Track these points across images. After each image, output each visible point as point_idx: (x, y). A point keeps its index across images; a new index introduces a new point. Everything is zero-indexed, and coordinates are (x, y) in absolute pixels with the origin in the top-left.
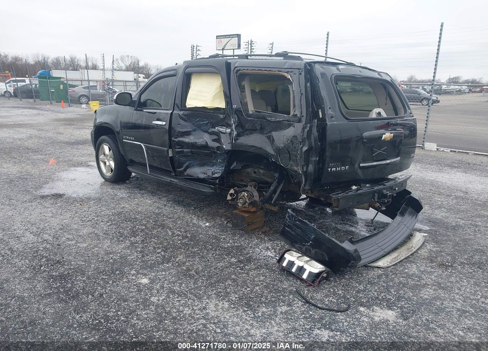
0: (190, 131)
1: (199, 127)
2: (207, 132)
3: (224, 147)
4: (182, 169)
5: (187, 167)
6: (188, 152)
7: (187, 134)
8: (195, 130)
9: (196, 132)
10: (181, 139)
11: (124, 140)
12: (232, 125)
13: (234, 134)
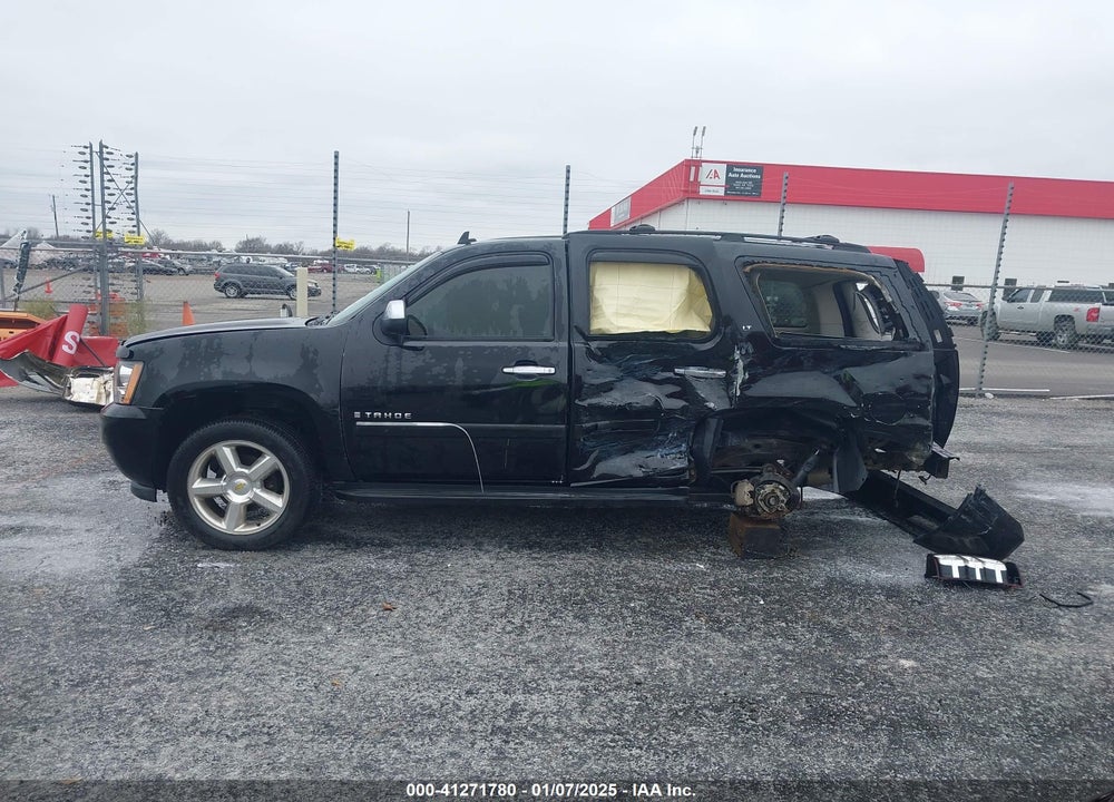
0: (612, 383)
1: (630, 373)
2: (648, 380)
3: (712, 405)
4: (586, 466)
5: (598, 460)
6: (606, 427)
7: (607, 388)
8: (620, 379)
9: (624, 383)
10: (594, 401)
11: (358, 423)
12: (735, 362)
13: (740, 378)
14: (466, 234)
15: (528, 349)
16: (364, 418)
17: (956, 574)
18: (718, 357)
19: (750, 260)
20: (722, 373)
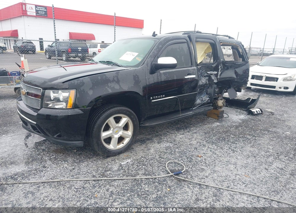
3: (215, 81)
11: (153, 101)
12: (219, 69)
13: (219, 73)
14: (154, 32)
15: (189, 70)
16: (153, 99)
17: (256, 113)
18: (216, 69)
19: (223, 42)
20: (216, 72)
